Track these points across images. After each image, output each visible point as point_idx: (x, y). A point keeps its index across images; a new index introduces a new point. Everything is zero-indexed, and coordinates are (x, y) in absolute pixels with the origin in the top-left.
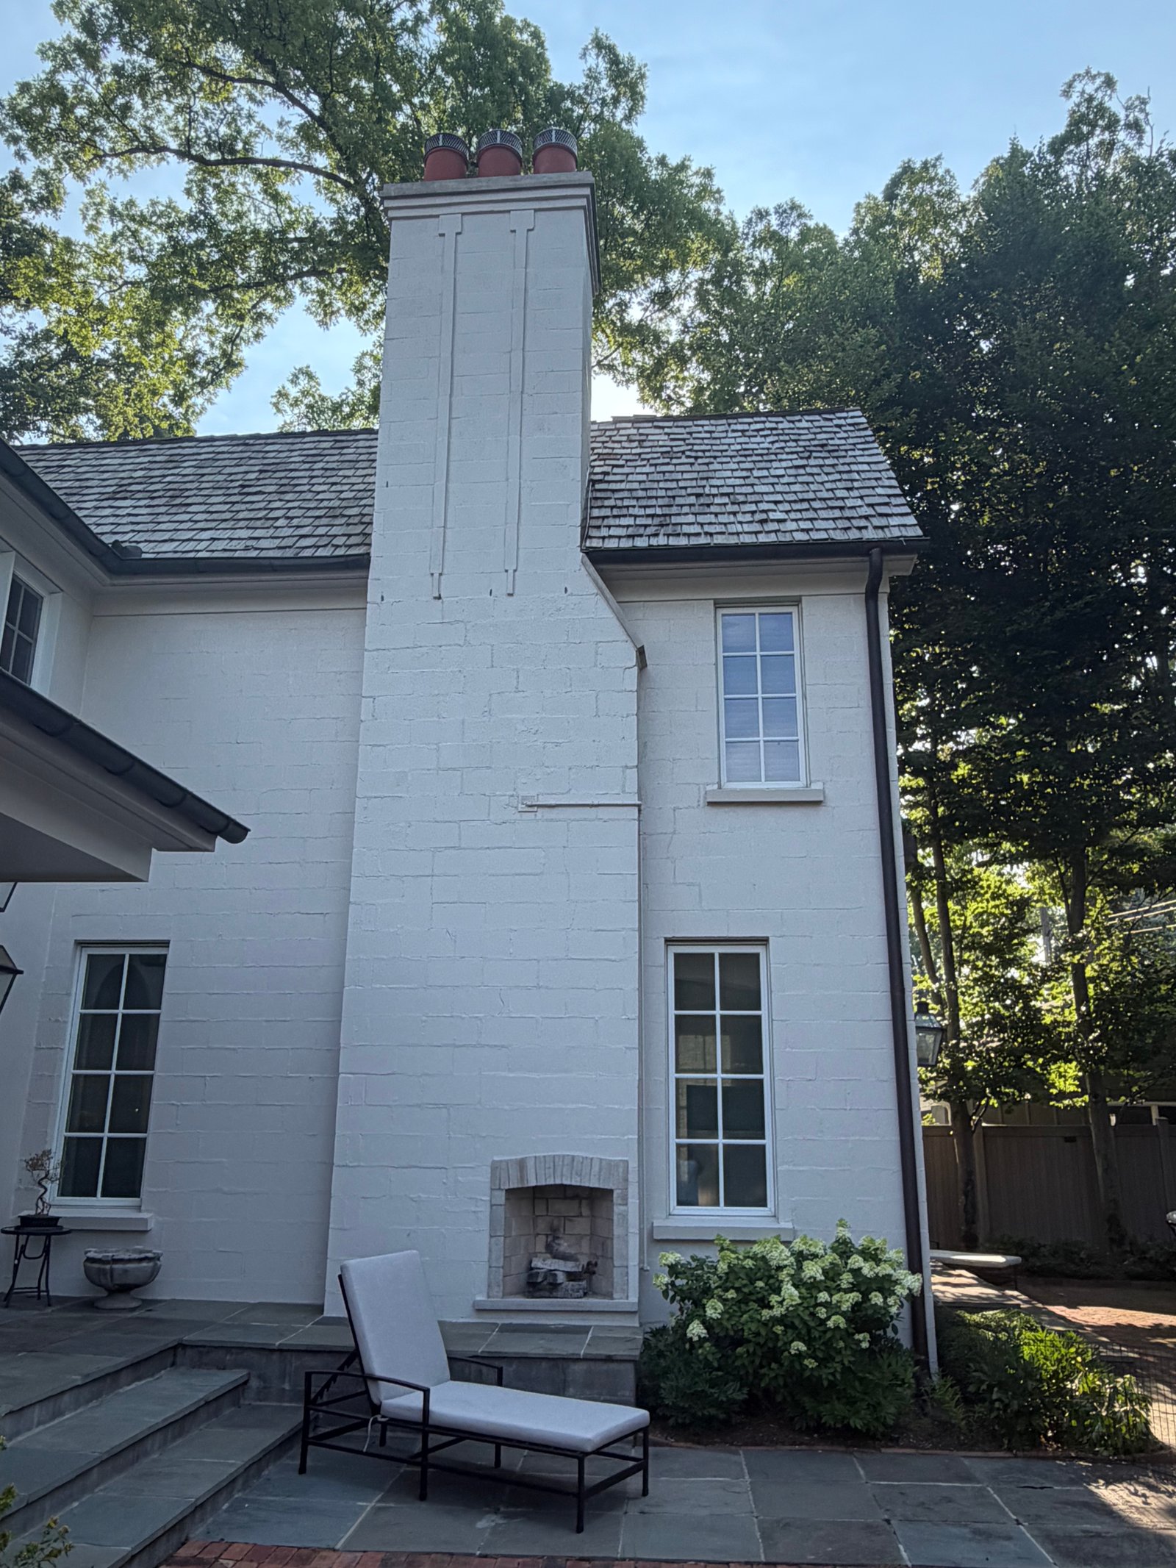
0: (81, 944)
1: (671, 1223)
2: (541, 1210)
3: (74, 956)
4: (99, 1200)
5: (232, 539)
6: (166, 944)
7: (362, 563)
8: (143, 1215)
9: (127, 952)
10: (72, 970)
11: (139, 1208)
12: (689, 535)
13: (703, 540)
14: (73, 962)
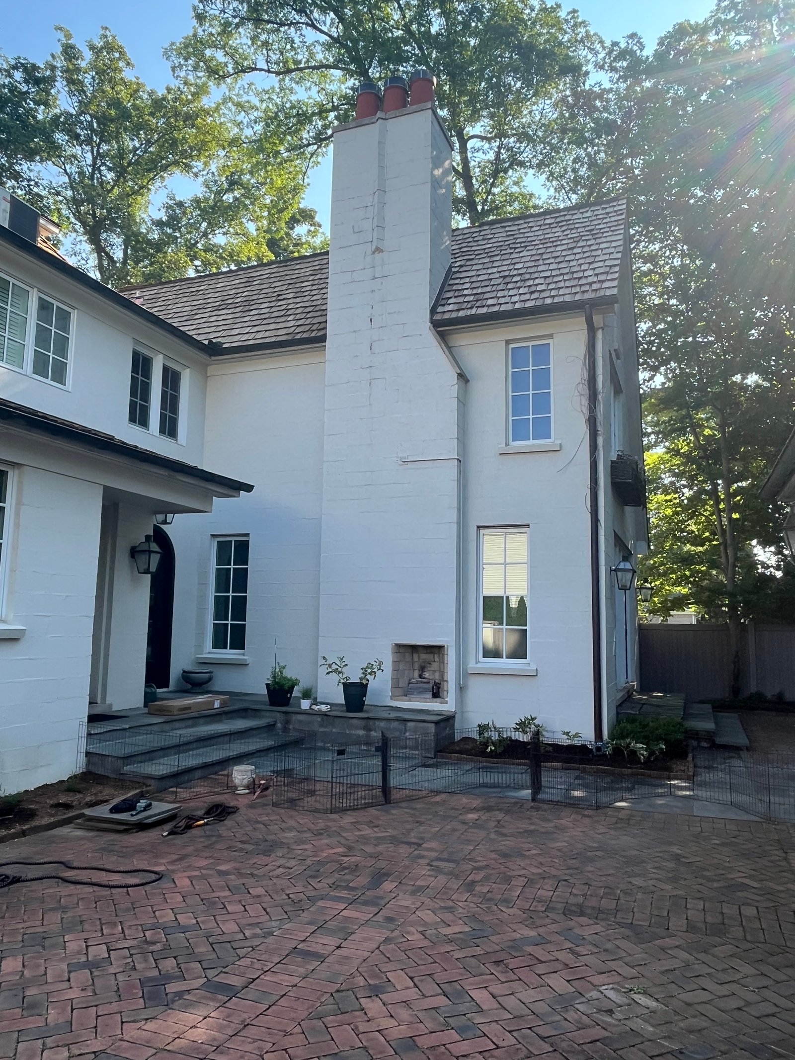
0: (213, 536)
1: (479, 665)
2: (416, 656)
3: (211, 543)
4: (228, 650)
5: (266, 331)
6: (248, 535)
7: (323, 339)
8: (245, 658)
9: (233, 539)
10: (210, 548)
11: (244, 655)
12: (489, 306)
13: (496, 309)
14: (211, 545)
